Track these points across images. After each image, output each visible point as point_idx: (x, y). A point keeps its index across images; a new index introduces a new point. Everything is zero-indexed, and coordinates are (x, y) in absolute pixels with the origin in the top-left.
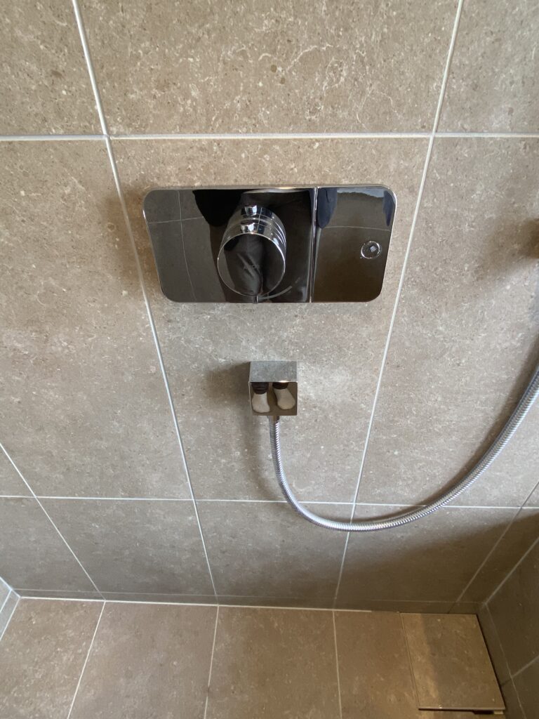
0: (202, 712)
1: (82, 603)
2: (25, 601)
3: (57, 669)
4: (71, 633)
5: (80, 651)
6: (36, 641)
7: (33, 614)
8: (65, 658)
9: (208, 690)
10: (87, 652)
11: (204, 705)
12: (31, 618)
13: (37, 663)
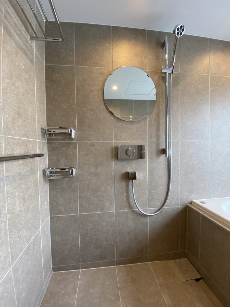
0: (119, 293)
1: (73, 271)
2: (54, 273)
3: (69, 289)
4: (71, 280)
5: (75, 284)
6: (60, 283)
7: (57, 276)
8: (71, 286)
9: (119, 288)
10: (78, 284)
11: (119, 291)
12: (57, 277)
13: (62, 289)
